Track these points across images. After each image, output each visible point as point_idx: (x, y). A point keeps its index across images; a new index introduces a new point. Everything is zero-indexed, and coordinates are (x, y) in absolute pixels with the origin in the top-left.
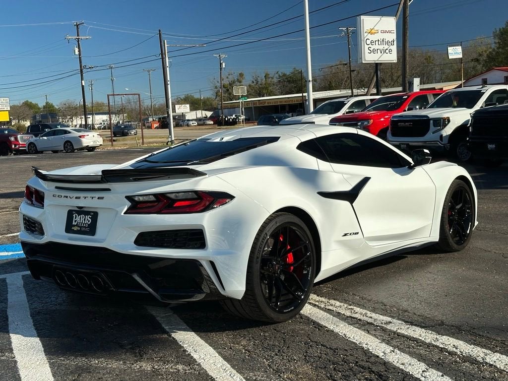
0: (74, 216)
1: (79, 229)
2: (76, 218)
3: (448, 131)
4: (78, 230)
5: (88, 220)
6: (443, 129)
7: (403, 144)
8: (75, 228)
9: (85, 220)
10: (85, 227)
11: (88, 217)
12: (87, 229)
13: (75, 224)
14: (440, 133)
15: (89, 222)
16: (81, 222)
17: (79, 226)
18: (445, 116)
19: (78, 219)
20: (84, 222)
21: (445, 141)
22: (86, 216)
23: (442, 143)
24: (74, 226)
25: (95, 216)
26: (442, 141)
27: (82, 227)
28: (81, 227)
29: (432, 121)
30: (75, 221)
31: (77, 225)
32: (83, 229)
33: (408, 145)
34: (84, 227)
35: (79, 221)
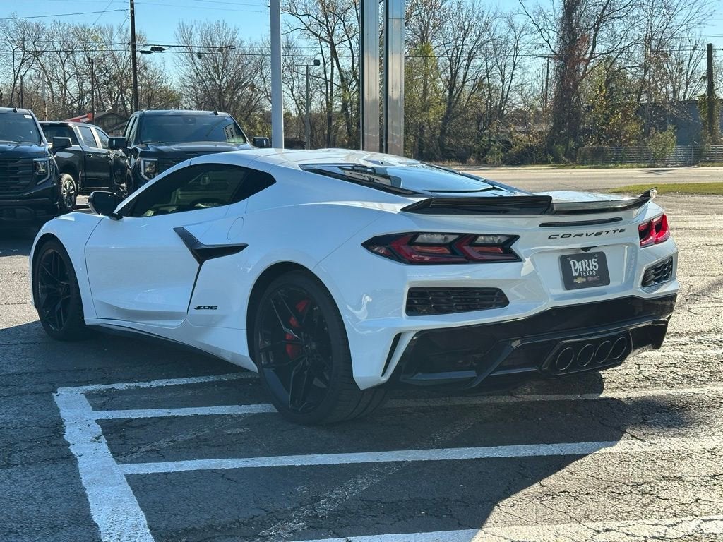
0: (571, 263)
1: (585, 280)
2: (575, 266)
4: (583, 282)
8: (579, 281)
9: (589, 265)
10: (593, 276)
11: (592, 261)
12: (597, 278)
13: (577, 274)
15: (595, 267)
16: (585, 270)
17: (583, 277)
19: (578, 267)
20: (588, 269)
22: (590, 260)
24: (576, 277)
25: (601, 258)
27: (588, 276)
28: (586, 277)
30: (576, 271)
31: (579, 276)
32: (591, 279)
34: (591, 276)
35: (581, 270)
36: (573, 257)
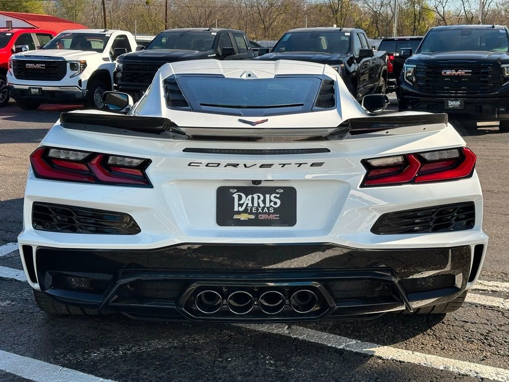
0: (236, 196)
1: (253, 217)
2: (240, 200)
3: (86, 76)
4: (250, 219)
5: (273, 201)
6: (81, 73)
7: (33, 88)
8: (243, 217)
9: (264, 201)
10: (269, 214)
11: (272, 197)
12: (274, 217)
13: (241, 209)
14: (78, 78)
15: (276, 204)
16: (256, 205)
17: (251, 213)
18: (82, 59)
19: (246, 201)
20: (262, 205)
21: (84, 87)
22: (268, 196)
23: (81, 88)
24: (239, 213)
25: (288, 194)
26: (81, 87)
27: (260, 213)
28: (257, 214)
29: (68, 65)
30: (240, 205)
31: (245, 211)
32: (264, 217)
33: (40, 89)
34: (266, 213)
35: (250, 205)
36: (240, 189)
